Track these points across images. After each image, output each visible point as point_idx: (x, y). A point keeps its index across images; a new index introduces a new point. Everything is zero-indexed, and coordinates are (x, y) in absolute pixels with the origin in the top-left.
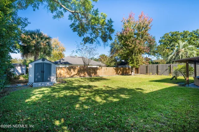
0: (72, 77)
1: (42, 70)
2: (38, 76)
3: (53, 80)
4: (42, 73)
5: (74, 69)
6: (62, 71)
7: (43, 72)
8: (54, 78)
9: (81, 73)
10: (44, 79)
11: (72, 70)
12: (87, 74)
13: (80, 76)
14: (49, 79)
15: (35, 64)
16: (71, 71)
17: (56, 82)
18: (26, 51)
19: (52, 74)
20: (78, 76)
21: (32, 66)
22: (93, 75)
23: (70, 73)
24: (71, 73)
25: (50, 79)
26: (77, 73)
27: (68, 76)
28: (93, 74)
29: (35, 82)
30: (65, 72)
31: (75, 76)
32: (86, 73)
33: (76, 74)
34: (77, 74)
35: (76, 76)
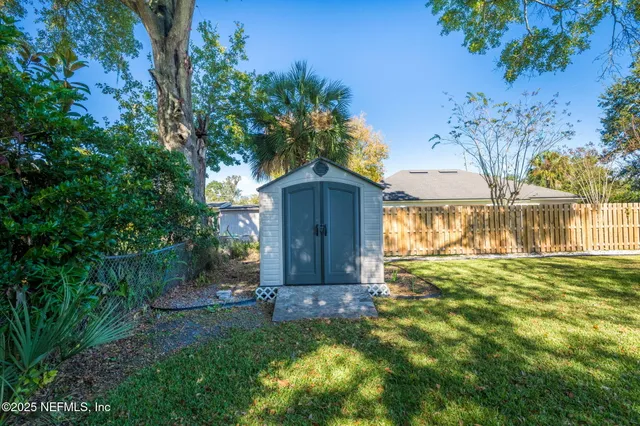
0: (439, 253)
1: (318, 221)
2: (299, 254)
3: (372, 275)
4: (318, 238)
5: (448, 215)
6: (394, 224)
7: (320, 231)
8: (377, 266)
9: (483, 234)
10: (329, 270)
11: (438, 221)
12: (511, 240)
13: (480, 252)
14: (349, 269)
15: (285, 190)
16: (436, 226)
17: (385, 288)
18: (265, 152)
19: (367, 243)
20: (469, 251)
21: (275, 203)
22: (546, 245)
23: (430, 237)
24: (435, 235)
25: (357, 268)
26: (465, 236)
27: (422, 248)
28: (549, 242)
29: (287, 284)
30: (406, 231)
31: (452, 250)
32: (507, 235)
33: (459, 242)
34: (464, 241)
35: (457, 249)
